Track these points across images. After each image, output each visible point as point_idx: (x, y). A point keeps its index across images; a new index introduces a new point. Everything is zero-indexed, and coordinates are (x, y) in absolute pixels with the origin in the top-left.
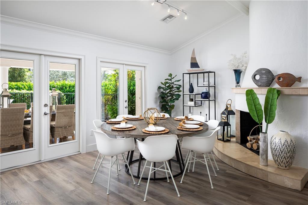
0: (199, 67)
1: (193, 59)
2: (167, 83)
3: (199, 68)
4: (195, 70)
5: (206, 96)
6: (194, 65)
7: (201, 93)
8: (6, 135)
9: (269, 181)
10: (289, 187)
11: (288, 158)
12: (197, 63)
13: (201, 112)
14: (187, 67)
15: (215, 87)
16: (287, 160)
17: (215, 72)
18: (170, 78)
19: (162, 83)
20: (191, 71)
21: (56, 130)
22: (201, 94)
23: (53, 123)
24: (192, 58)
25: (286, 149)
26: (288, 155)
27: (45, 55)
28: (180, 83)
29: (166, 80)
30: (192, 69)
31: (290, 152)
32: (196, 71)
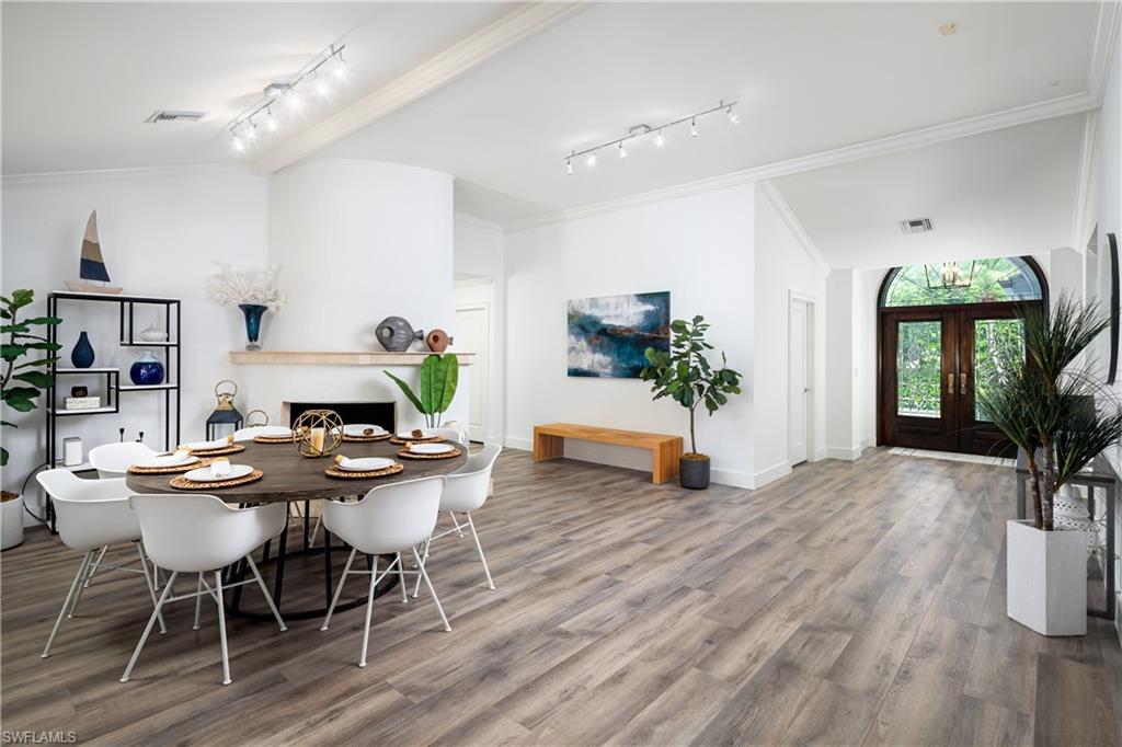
0: (109, 281)
1: (91, 246)
3: (107, 283)
4: (94, 287)
6: (93, 268)
12: (102, 265)
13: (122, 431)
14: (71, 274)
20: (80, 287)
24: (86, 243)
30: (83, 281)
32: (99, 289)
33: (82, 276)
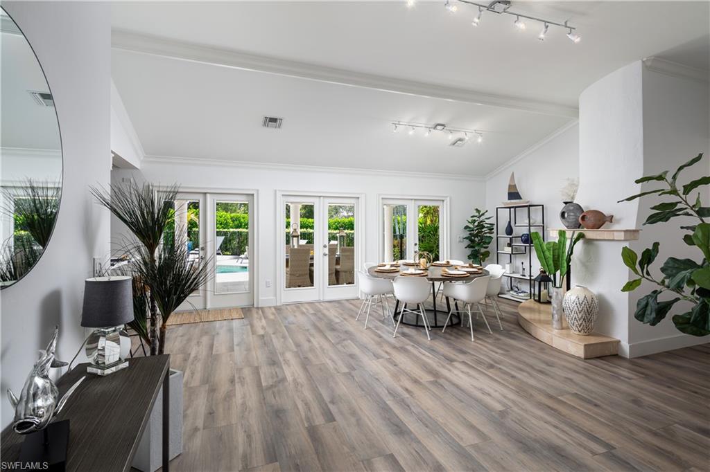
0: (521, 199)
1: (512, 187)
2: (475, 221)
4: (515, 202)
5: (528, 239)
6: (514, 195)
7: (521, 235)
8: (293, 275)
9: (554, 346)
10: (573, 354)
11: (580, 320)
12: (518, 193)
13: (523, 263)
14: (504, 199)
15: (543, 226)
16: (580, 323)
17: (543, 206)
18: (477, 214)
19: (469, 222)
20: (509, 204)
21: (341, 274)
22: (521, 237)
23: (338, 267)
24: (510, 186)
25: (576, 308)
26: (580, 316)
27: (324, 197)
28: (493, 221)
29: (472, 217)
30: (509, 201)
31: (582, 313)
32: (516, 204)
33: (509, 199)
